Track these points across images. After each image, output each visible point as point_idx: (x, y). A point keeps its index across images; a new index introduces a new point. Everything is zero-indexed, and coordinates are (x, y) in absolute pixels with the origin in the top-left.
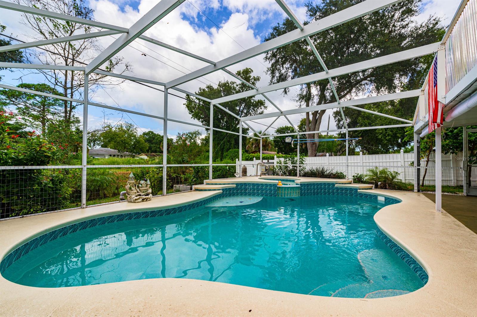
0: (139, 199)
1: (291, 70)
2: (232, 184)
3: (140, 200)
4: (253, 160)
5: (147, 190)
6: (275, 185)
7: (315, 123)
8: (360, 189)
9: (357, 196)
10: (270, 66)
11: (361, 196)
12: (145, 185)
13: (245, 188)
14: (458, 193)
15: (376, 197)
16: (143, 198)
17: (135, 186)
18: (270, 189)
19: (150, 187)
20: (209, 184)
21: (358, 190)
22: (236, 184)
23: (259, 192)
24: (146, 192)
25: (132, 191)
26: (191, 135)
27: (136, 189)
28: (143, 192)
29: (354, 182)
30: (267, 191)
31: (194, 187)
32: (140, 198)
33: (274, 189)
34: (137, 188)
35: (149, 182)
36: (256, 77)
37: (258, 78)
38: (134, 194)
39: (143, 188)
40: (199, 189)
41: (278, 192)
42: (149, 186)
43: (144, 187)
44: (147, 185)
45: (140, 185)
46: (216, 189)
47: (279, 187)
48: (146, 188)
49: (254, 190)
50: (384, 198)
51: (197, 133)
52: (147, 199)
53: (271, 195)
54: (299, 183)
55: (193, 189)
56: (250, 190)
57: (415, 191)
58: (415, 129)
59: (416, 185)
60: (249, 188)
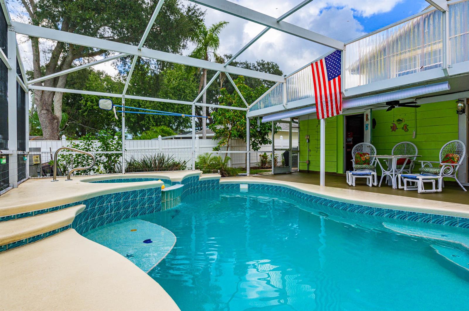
6: (158, 190)
9: (218, 188)
13: (100, 209)
15: (238, 185)
18: (150, 199)
22: (85, 202)
23: (129, 210)
29: (203, 173)
30: (144, 204)
33: (157, 197)
41: (163, 201)
47: (165, 192)
49: (119, 209)
50: (247, 185)
53: (152, 212)
54: (180, 181)
56: (111, 211)
57: (248, 175)
58: (250, 114)
59: (248, 169)
60: (108, 208)
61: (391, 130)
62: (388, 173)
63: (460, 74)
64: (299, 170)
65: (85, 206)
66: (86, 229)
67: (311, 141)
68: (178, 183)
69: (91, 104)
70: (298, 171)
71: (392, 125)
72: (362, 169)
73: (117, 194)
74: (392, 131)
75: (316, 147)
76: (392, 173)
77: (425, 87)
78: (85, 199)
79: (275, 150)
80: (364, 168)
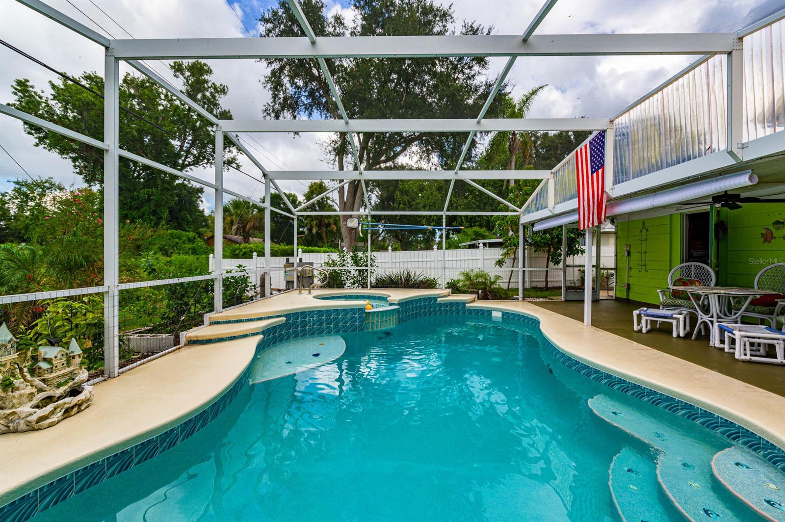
0: (53, 412)
1: (306, 94)
2: (278, 317)
3: (59, 415)
4: (252, 258)
5: (72, 376)
6: (361, 310)
7: (353, 194)
8: (468, 303)
9: (464, 313)
10: (268, 72)
11: (471, 313)
12: (64, 359)
13: (302, 322)
14: (552, 298)
15: (489, 312)
16: (67, 406)
17: (21, 370)
18: (352, 318)
19: (82, 363)
20: (218, 323)
21: (467, 305)
22: (286, 316)
23: (332, 325)
24: (66, 382)
25: (17, 393)
26: (24, 189)
27: (25, 380)
28: (59, 386)
29: (452, 293)
30: (346, 322)
31: (185, 335)
32: (55, 409)
33: (360, 317)
34: (28, 377)
35: (75, 347)
36: (218, 85)
37: (224, 90)
38: (25, 399)
39: (59, 373)
40: (200, 339)
41: (367, 322)
42: (78, 360)
43: (60, 366)
44: (69, 359)
45: (44, 365)
46: (248, 333)
47: (369, 313)
48: (68, 370)
49: (321, 324)
50: (501, 313)
51: (47, 185)
52: (80, 405)
53: (355, 330)
54: (396, 303)
55: (183, 340)
56: (314, 325)
57: (521, 299)
58: (524, 219)
59: (521, 292)
60: (310, 322)
61: (762, 240)
62: (706, 318)
63: (761, 158)
64: (616, 297)
65: (285, 318)
66: (288, 337)
67: (632, 254)
68: (395, 304)
69: (404, 206)
70: (614, 298)
71: (764, 232)
72: (675, 306)
73: (319, 311)
74: (764, 242)
75: (638, 264)
76: (711, 319)
77: (717, 180)
78: (286, 313)
79: (568, 266)
80: (678, 306)
